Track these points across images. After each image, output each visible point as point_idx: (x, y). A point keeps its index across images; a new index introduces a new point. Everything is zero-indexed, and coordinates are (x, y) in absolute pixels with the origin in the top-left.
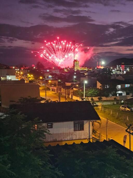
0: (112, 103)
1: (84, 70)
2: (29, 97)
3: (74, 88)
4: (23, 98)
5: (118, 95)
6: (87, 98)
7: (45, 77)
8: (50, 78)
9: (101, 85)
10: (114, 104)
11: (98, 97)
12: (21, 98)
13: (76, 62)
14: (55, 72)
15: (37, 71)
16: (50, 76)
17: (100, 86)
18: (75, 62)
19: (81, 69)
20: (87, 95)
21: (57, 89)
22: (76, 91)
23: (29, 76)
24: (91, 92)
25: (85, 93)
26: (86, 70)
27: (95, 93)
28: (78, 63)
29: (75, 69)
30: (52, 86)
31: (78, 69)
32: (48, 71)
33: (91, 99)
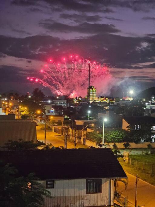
0: (145, 152)
1: (104, 102)
2: (20, 140)
3: (88, 129)
4: (11, 141)
5: (153, 141)
6: (107, 143)
7: (45, 111)
9: (128, 125)
10: (147, 154)
11: (123, 143)
12: (8, 141)
14: (60, 103)
15: (34, 101)
16: (52, 109)
17: (128, 127)
18: (91, 90)
19: (100, 100)
20: (107, 140)
21: (62, 130)
22: (91, 133)
23: (22, 108)
24: (113, 136)
25: (104, 137)
26: (106, 101)
27: (119, 137)
28: (95, 91)
29: (91, 101)
30: (55, 124)
31: (95, 100)
32: (49, 102)
33: (113, 146)
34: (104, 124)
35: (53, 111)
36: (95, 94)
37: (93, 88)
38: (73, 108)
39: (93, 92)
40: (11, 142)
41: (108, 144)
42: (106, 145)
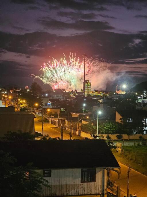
0: (137, 143)
2: (19, 131)
3: (83, 121)
5: (145, 132)
7: (43, 104)
8: (50, 105)
9: (121, 117)
10: (139, 145)
11: (116, 135)
12: (8, 132)
13: (87, 83)
14: (57, 97)
15: (32, 94)
16: (50, 102)
17: (121, 119)
19: (94, 94)
20: (101, 131)
21: (59, 122)
22: (86, 125)
23: (21, 101)
24: (107, 128)
25: (98, 129)
26: (101, 95)
27: (112, 129)
28: (90, 86)
29: (86, 94)
30: (52, 116)
31: (90, 93)
32: (47, 95)
33: (107, 137)
36: (90, 88)
38: (69, 101)
39: (88, 86)
40: (10, 133)
41: (102, 136)
42: (100, 136)
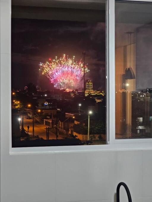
1: (100, 95)
3: (75, 121)
5: (138, 131)
6: (93, 135)
7: (39, 104)
8: (46, 105)
13: (89, 83)
14: (55, 97)
15: (28, 95)
16: (46, 103)
18: (87, 83)
19: (96, 93)
20: (93, 131)
21: (52, 123)
22: (78, 125)
23: (16, 103)
24: (98, 127)
25: (89, 129)
26: (102, 94)
27: (103, 129)
28: (91, 85)
29: (86, 94)
30: (47, 117)
31: (91, 93)
32: (46, 95)
33: (98, 137)
34: (89, 116)
35: (47, 104)
36: (91, 87)
37: (89, 81)
38: (68, 101)
39: (89, 86)
42: (92, 136)
